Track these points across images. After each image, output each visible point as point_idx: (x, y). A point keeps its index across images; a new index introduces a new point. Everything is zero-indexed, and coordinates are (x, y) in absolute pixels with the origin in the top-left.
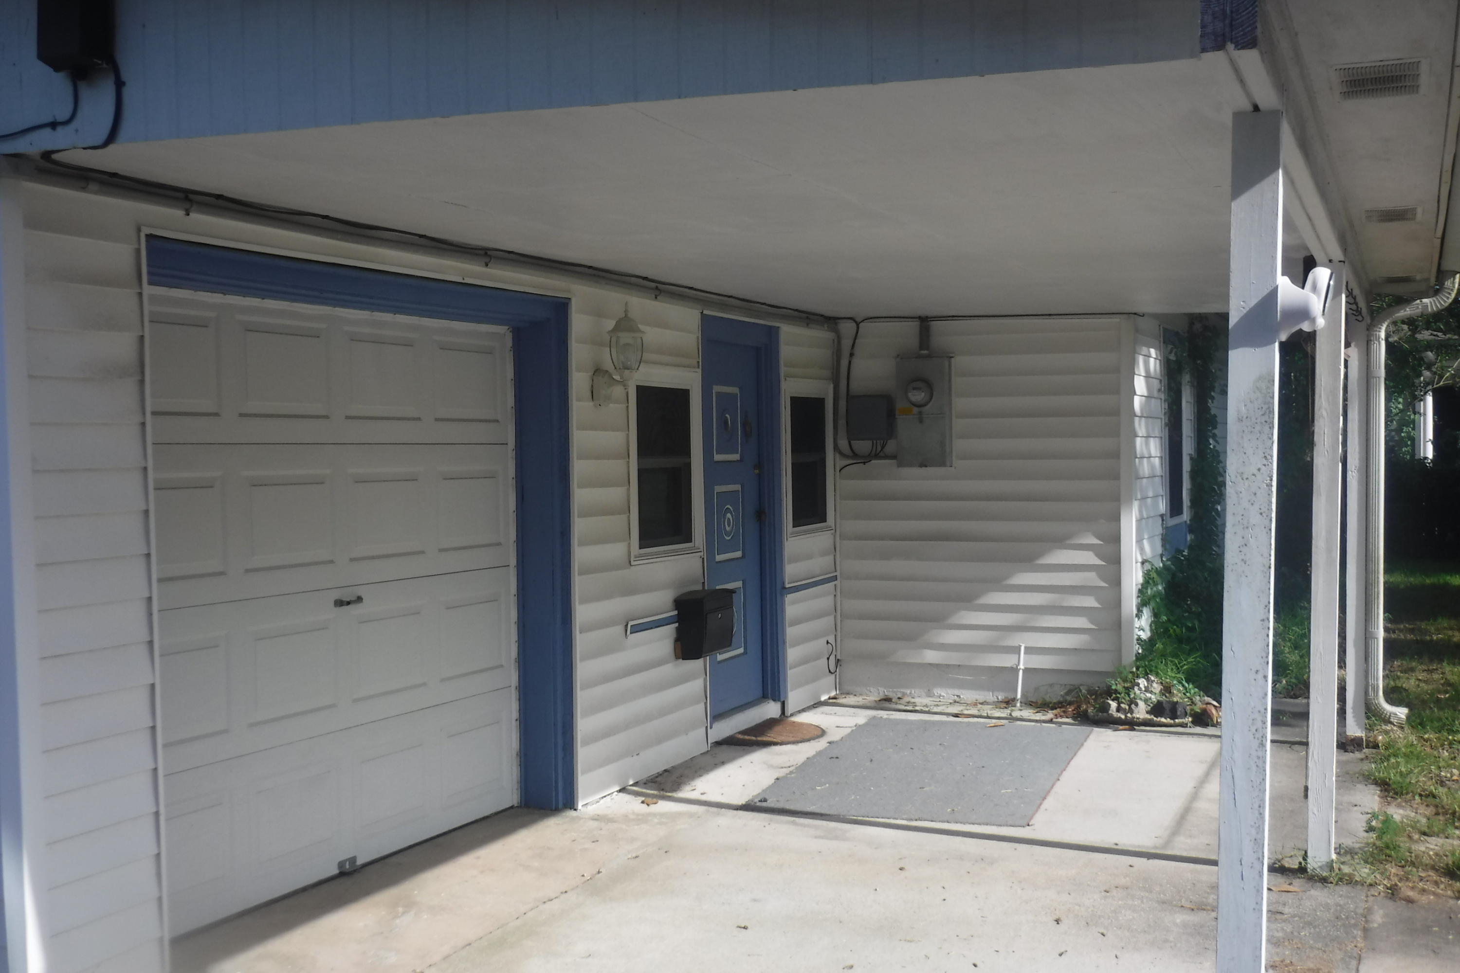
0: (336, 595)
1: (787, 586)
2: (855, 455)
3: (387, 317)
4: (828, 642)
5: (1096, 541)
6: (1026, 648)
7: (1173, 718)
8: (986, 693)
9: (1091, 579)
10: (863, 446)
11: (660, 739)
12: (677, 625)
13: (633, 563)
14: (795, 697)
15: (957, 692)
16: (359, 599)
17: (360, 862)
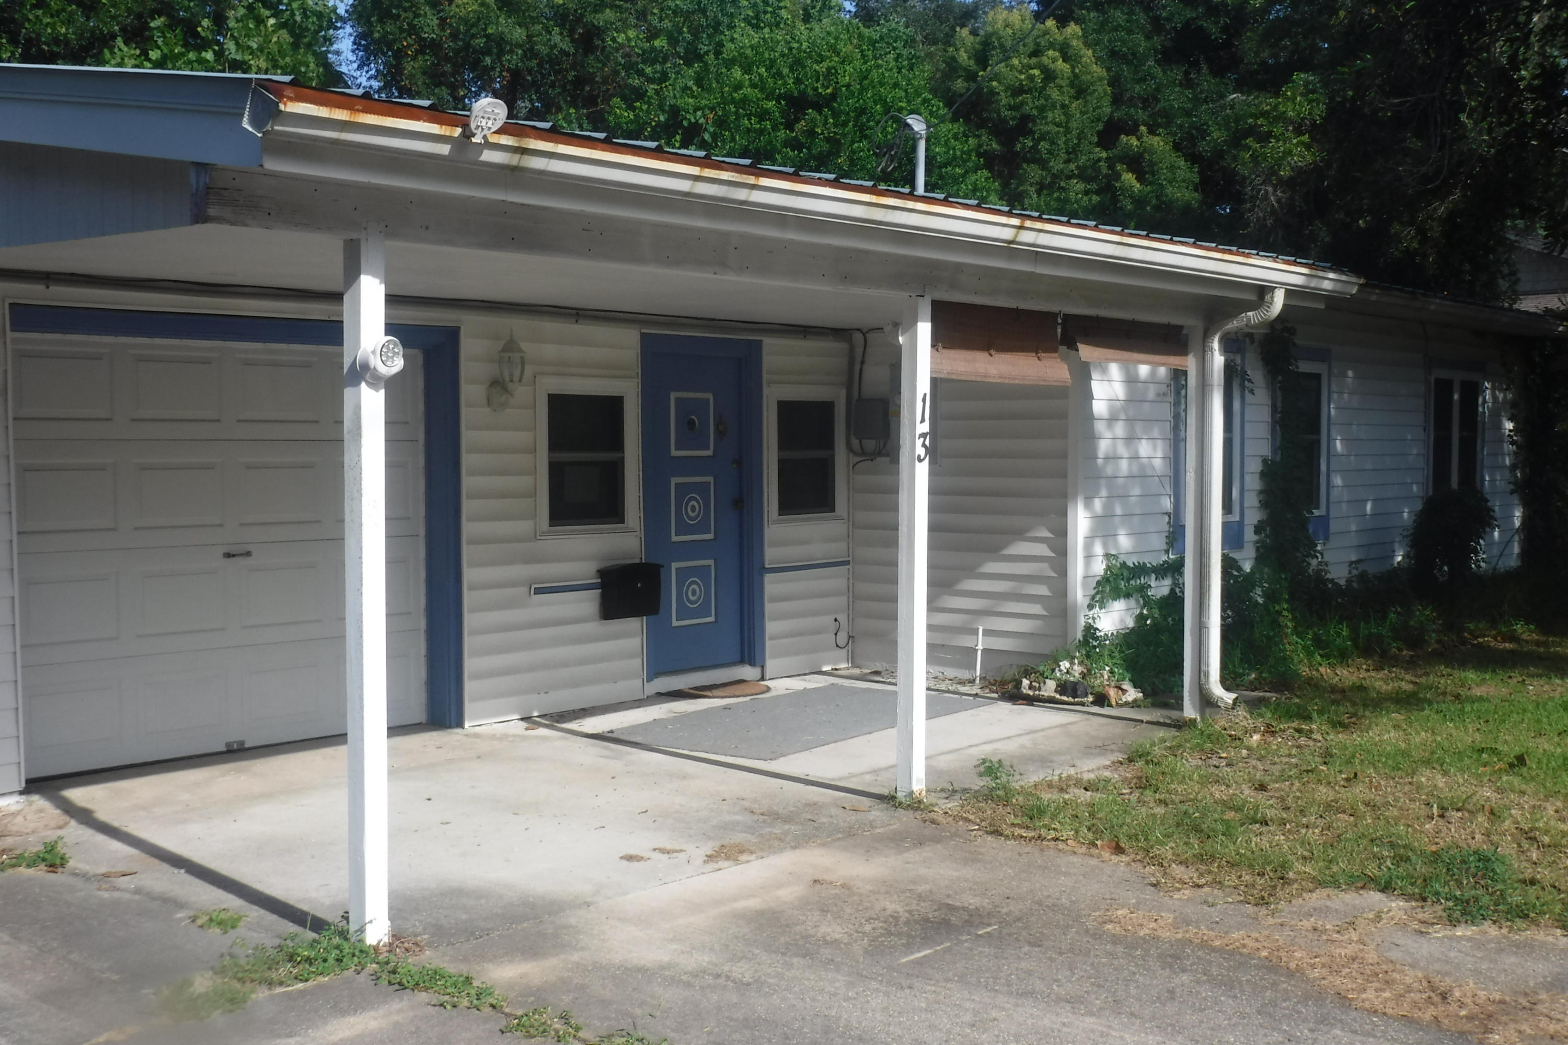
0: (226, 549)
1: (767, 566)
2: (863, 453)
3: (283, 346)
4: (836, 620)
5: (1047, 534)
6: (983, 630)
7: (1074, 698)
8: (964, 671)
9: (1045, 569)
10: (870, 444)
11: (576, 683)
12: (600, 591)
13: (538, 537)
14: (772, 665)
15: (941, 669)
16: (248, 554)
17: (247, 746)
